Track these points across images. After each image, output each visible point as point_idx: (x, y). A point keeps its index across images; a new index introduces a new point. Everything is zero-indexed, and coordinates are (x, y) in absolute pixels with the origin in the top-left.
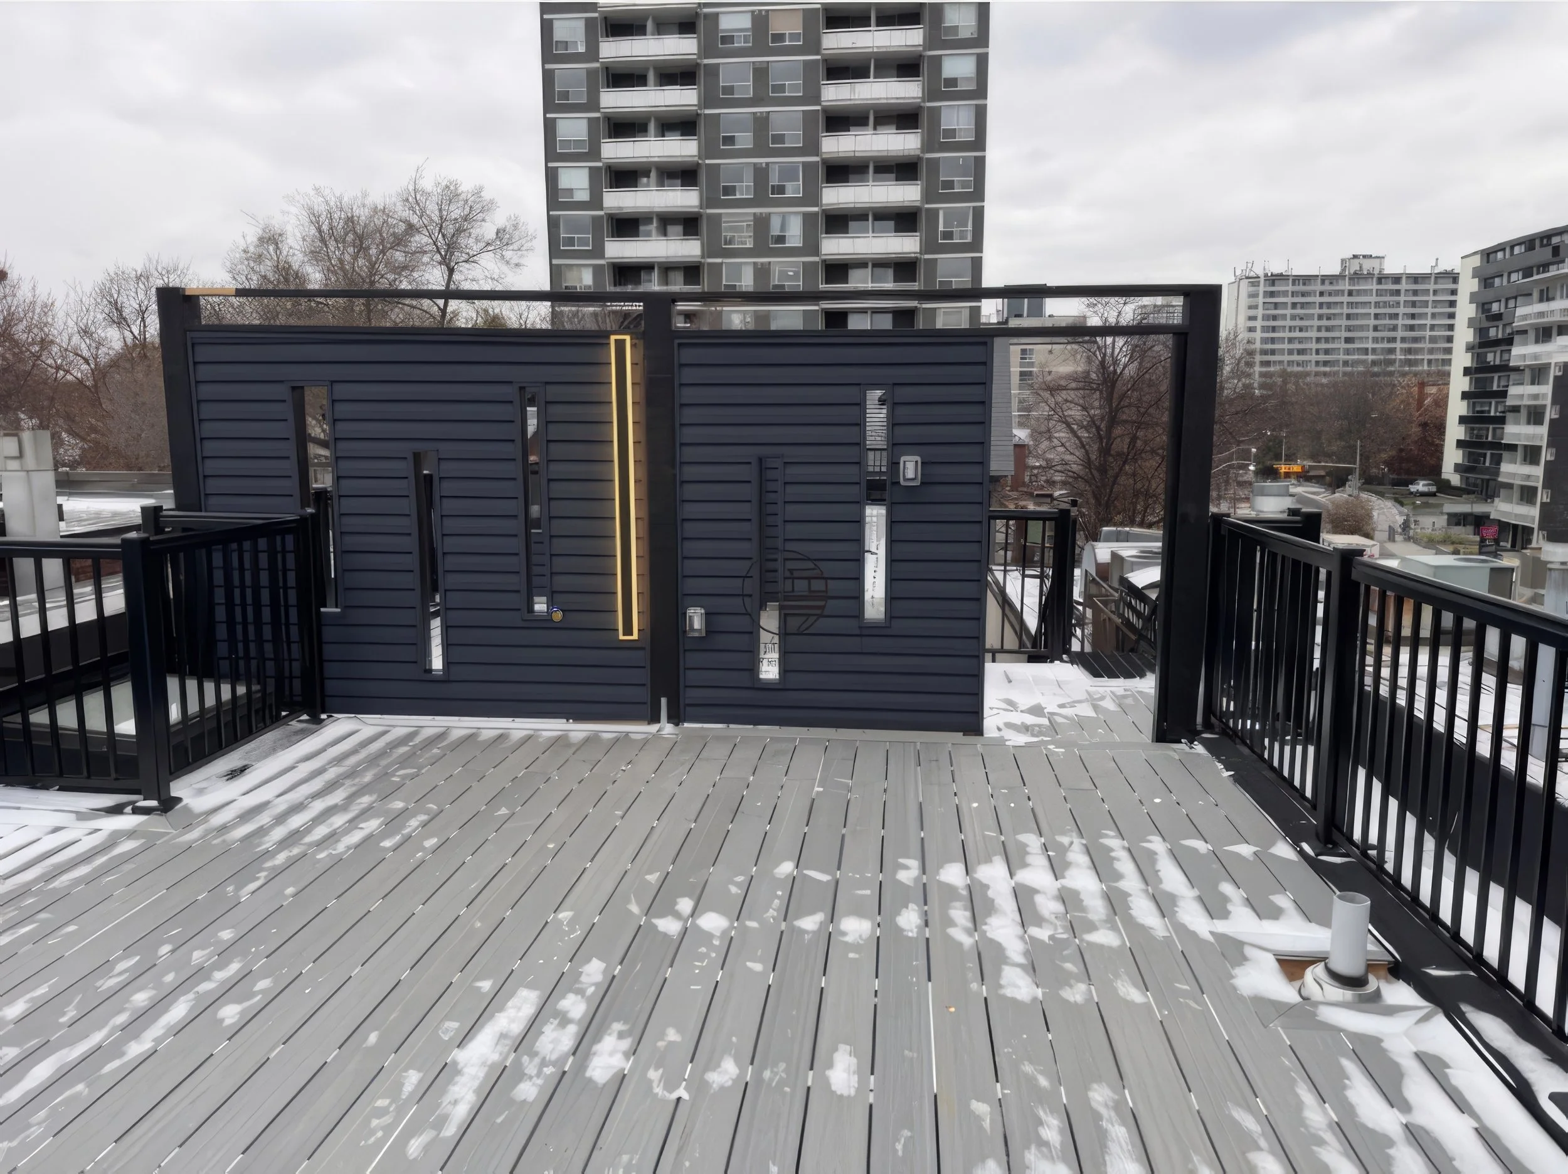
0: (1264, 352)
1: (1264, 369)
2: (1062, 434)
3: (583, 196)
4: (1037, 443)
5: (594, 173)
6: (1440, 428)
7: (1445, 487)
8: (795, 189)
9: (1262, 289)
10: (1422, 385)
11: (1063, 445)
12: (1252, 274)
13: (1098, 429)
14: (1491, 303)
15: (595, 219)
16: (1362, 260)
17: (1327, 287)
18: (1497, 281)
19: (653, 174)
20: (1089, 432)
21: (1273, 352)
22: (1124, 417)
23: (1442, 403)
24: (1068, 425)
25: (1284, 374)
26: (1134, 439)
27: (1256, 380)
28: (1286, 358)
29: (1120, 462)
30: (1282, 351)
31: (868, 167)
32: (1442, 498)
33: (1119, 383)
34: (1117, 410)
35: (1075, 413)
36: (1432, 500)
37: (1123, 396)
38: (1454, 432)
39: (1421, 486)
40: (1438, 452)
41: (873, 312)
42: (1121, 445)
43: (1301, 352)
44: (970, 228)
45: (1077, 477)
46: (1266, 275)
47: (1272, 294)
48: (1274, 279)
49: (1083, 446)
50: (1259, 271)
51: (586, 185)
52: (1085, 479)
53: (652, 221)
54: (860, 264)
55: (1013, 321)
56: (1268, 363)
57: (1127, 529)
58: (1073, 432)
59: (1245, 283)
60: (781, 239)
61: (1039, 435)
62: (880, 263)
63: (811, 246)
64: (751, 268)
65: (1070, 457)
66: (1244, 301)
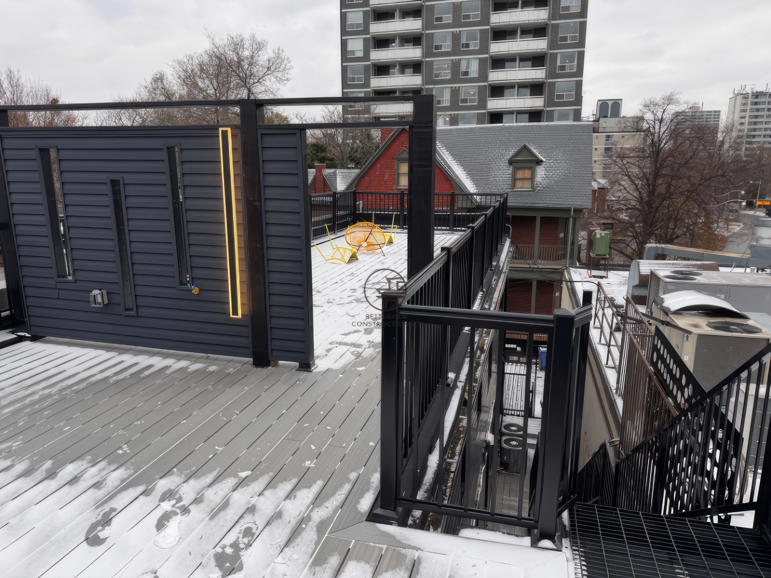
0: (748, 136)
1: (747, 146)
2: (625, 183)
3: (360, 54)
4: (613, 186)
5: (365, 41)
8: (474, 45)
9: (750, 100)
11: (625, 189)
12: (744, 92)
13: (647, 180)
15: (366, 67)
19: (397, 41)
20: (642, 181)
21: (754, 136)
22: (664, 173)
25: (762, 149)
26: (669, 185)
27: (743, 152)
28: (762, 139)
29: (660, 199)
30: (759, 136)
31: (517, 31)
33: (661, 154)
34: (660, 169)
35: (635, 170)
37: (664, 160)
41: (518, 113)
42: (661, 189)
44: (576, 63)
45: (634, 208)
46: (753, 93)
47: (756, 103)
48: (757, 95)
49: (637, 189)
50: (749, 90)
51: (362, 48)
52: (639, 210)
53: (396, 66)
54: (511, 86)
55: (602, 120)
56: (751, 143)
57: (663, 246)
58: (632, 181)
59: (740, 97)
60: (466, 73)
61: (613, 183)
62: (522, 86)
63: (483, 76)
64: (449, 90)
65: (629, 196)
66: (738, 107)
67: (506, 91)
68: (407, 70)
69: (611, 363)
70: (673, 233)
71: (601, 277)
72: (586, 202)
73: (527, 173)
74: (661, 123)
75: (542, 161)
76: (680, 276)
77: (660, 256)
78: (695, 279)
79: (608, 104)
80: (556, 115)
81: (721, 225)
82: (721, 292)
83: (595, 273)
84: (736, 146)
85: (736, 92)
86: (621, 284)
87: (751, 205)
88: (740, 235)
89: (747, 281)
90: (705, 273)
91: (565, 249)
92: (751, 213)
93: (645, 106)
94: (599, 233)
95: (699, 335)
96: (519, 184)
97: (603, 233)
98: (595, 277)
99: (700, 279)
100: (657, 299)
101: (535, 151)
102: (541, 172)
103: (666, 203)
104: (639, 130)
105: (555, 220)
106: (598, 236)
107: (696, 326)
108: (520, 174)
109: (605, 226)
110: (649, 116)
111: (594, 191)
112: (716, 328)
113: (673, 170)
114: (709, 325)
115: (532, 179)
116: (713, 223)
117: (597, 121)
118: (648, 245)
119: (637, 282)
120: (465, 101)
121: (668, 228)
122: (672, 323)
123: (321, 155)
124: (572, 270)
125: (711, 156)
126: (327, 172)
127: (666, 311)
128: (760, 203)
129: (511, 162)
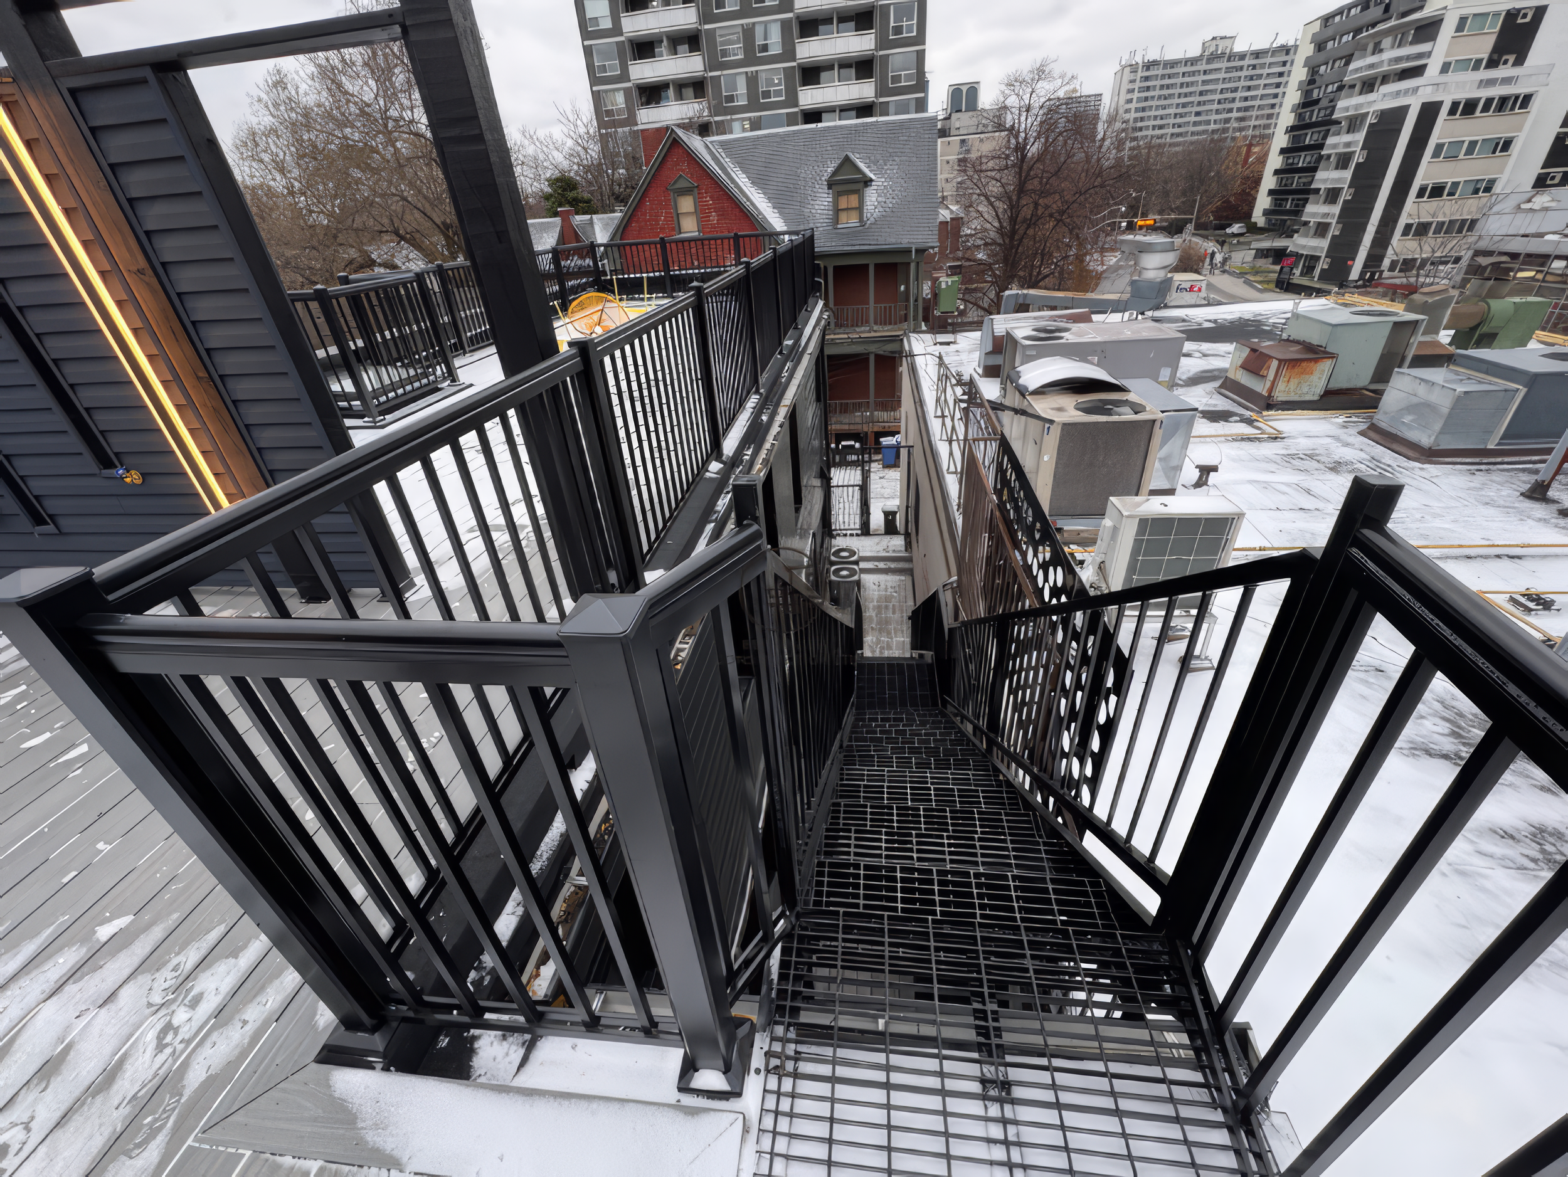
0: (1134, 129)
1: (1132, 143)
2: (983, 207)
3: (607, 23)
4: (968, 213)
6: (1257, 181)
7: (1253, 229)
9: (1139, 74)
10: (1250, 146)
11: (983, 216)
12: (1133, 63)
13: (1010, 199)
14: (1319, 66)
15: (619, 44)
16: (1218, 42)
17: (1189, 69)
18: (1330, 44)
20: (1004, 203)
21: (1141, 129)
22: (1031, 187)
23: (1262, 160)
24: (987, 198)
25: (1149, 147)
26: (1036, 204)
27: (1126, 153)
28: (1150, 132)
29: (1025, 227)
30: (1147, 128)
32: (1248, 238)
33: (1027, 161)
34: (1025, 182)
35: (995, 188)
36: (1242, 239)
37: (1031, 168)
38: (1269, 181)
39: (1236, 228)
40: (1251, 202)
41: (841, 111)
42: (1026, 212)
43: (1161, 127)
44: (915, 22)
45: (994, 243)
46: (1144, 62)
47: (1146, 78)
48: (1149, 65)
49: (997, 215)
50: (1139, 59)
51: (608, 13)
52: (999, 245)
53: (662, 41)
54: (828, 66)
55: (955, 116)
56: (1135, 139)
57: (1025, 292)
58: (991, 204)
59: (1128, 70)
60: (765, 48)
61: (967, 207)
62: (844, 64)
63: (789, 53)
64: (744, 77)
65: (988, 226)
66: (1126, 86)
67: (824, 75)
68: (680, 48)
69: (952, 469)
70: (1039, 273)
71: (948, 344)
72: (928, 238)
73: (853, 200)
74: (1028, 111)
75: (871, 180)
76: (1043, 335)
77: (1023, 307)
78: (1061, 338)
79: (961, 91)
80: (892, 109)
81: (1096, 256)
82: (1094, 353)
83: (942, 338)
84: (1119, 145)
85: (1123, 63)
86: (971, 351)
87: (1131, 227)
88: (1116, 268)
89: (1127, 334)
90: (1075, 327)
91: (907, 308)
92: (1131, 237)
93: (1009, 85)
94: (945, 281)
95: (1064, 424)
96: (843, 216)
97: (950, 280)
98: (941, 344)
99: (1069, 337)
100: (1012, 374)
101: (862, 166)
102: (871, 197)
103: (1031, 232)
104: (1000, 127)
105: (893, 267)
106: (943, 286)
107: (1060, 409)
108: (843, 203)
109: (955, 270)
110: (1012, 101)
111: (944, 224)
112: (1088, 411)
113: (1041, 183)
114: (1078, 408)
115: (860, 209)
116: (1085, 255)
117: (948, 118)
118: (1007, 293)
119: (990, 348)
120: (767, 94)
121: (1033, 265)
122: (1030, 411)
123: (571, 195)
124: (913, 337)
125: (1088, 159)
126: (579, 219)
127: (1022, 392)
128: (1142, 223)
129: (830, 185)
